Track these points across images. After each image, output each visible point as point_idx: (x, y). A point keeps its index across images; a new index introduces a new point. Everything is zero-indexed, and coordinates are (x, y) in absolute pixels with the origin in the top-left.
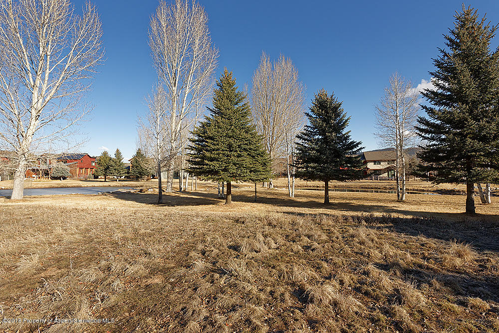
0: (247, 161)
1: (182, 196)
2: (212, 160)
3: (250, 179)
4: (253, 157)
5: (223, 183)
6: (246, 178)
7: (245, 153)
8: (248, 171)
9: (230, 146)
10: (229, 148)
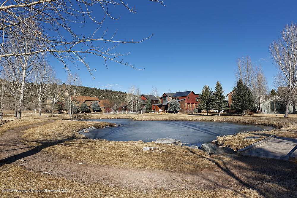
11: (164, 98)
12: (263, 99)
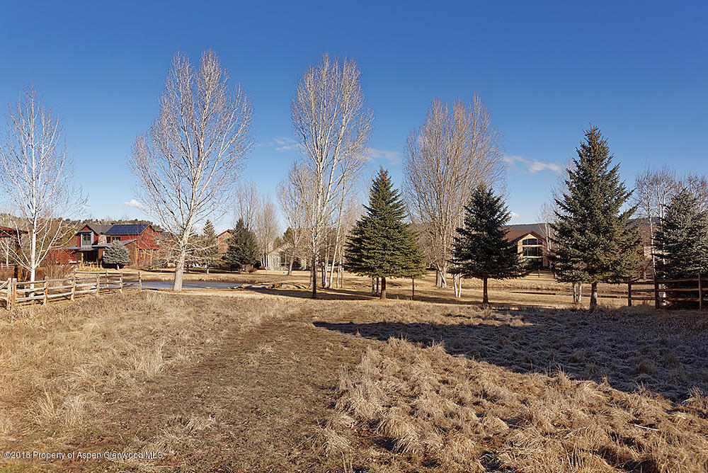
0: (400, 259)
1: (329, 293)
2: (368, 258)
3: (402, 275)
4: (406, 255)
5: (378, 279)
6: (398, 275)
7: (398, 253)
8: (400, 268)
9: (385, 245)
10: (384, 248)
11: (84, 235)
12: (270, 246)
